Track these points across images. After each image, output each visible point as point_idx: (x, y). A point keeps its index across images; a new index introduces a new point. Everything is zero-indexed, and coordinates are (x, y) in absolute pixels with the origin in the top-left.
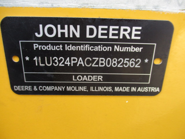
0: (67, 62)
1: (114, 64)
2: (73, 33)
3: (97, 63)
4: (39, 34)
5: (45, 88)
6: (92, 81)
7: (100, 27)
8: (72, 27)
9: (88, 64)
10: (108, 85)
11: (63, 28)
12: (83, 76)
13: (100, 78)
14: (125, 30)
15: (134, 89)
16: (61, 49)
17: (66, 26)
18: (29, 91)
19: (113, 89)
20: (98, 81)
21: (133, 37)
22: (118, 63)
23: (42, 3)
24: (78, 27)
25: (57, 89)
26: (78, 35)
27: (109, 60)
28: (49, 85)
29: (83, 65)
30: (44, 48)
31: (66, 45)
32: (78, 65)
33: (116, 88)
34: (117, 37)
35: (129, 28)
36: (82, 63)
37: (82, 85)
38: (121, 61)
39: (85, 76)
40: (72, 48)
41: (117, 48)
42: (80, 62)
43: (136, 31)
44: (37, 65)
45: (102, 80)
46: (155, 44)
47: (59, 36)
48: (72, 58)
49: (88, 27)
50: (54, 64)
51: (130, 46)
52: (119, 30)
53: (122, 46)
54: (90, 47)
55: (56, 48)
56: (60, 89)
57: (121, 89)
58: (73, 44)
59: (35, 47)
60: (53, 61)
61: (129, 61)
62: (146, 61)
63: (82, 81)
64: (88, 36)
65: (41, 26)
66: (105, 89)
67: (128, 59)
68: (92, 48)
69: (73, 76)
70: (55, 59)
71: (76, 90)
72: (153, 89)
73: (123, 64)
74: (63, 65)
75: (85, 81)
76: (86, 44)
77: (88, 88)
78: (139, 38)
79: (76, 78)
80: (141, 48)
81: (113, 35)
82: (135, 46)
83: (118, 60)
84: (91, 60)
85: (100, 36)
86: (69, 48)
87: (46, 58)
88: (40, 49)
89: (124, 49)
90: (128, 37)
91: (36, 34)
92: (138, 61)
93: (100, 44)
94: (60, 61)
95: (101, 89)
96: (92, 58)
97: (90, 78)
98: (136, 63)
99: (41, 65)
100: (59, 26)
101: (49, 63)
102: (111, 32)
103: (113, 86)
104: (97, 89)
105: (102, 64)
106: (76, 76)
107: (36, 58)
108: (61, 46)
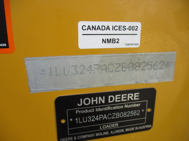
0: (97, 118)
1: (125, 115)
2: (101, 101)
3: (115, 116)
4: (80, 104)
5: (81, 137)
6: (112, 127)
7: (116, 96)
8: (100, 98)
9: (109, 117)
10: (121, 128)
11: (94, 99)
12: (106, 125)
13: (117, 125)
14: (130, 96)
15: (137, 128)
16: (93, 111)
17: (97, 98)
18: (71, 140)
19: (125, 130)
20: (115, 127)
21: (135, 99)
22: (127, 114)
23: (82, 86)
24: (104, 97)
25: (89, 136)
26: (103, 102)
27: (122, 114)
28: (84, 134)
29: (107, 119)
30: (82, 112)
31: (96, 109)
32: (103, 119)
33: (126, 129)
34: (126, 100)
35: (132, 94)
36: (106, 117)
37: (105, 131)
38: (129, 113)
39: (108, 125)
40: (100, 110)
41: (126, 106)
42: (105, 117)
43: (136, 95)
44: (77, 123)
45: (118, 126)
46: (147, 101)
47: (92, 103)
48: (100, 116)
49: (110, 97)
50: (88, 121)
51: (133, 104)
52: (127, 96)
53: (129, 104)
54: (111, 107)
55: (90, 111)
56: (91, 135)
57: (129, 130)
58: (100, 108)
59: (77, 112)
60: (88, 119)
61: (133, 112)
62: (143, 111)
63: (106, 128)
64: (109, 102)
65: (81, 100)
66: (120, 131)
67: (133, 111)
68: (112, 108)
69: (100, 126)
70: (89, 118)
71: (102, 135)
72: (148, 126)
73: (130, 115)
74: (94, 121)
75: (108, 128)
76: (108, 106)
77: (110, 132)
78: (138, 99)
79: (102, 127)
80: (140, 104)
81: (124, 99)
82: (136, 103)
83: (127, 112)
84: (111, 115)
85: (116, 101)
86: (98, 110)
87: (83, 118)
88: (80, 113)
89: (130, 106)
90: (132, 99)
91: (78, 105)
92: (139, 111)
93: (116, 105)
94: (92, 119)
95: (117, 131)
96: (112, 114)
97: (111, 126)
98: (137, 113)
99: (80, 122)
100: (92, 98)
101: (85, 120)
102: (123, 97)
103: (124, 128)
104: (115, 132)
105: (118, 116)
106: (102, 126)
107: (77, 119)
108: (93, 109)
